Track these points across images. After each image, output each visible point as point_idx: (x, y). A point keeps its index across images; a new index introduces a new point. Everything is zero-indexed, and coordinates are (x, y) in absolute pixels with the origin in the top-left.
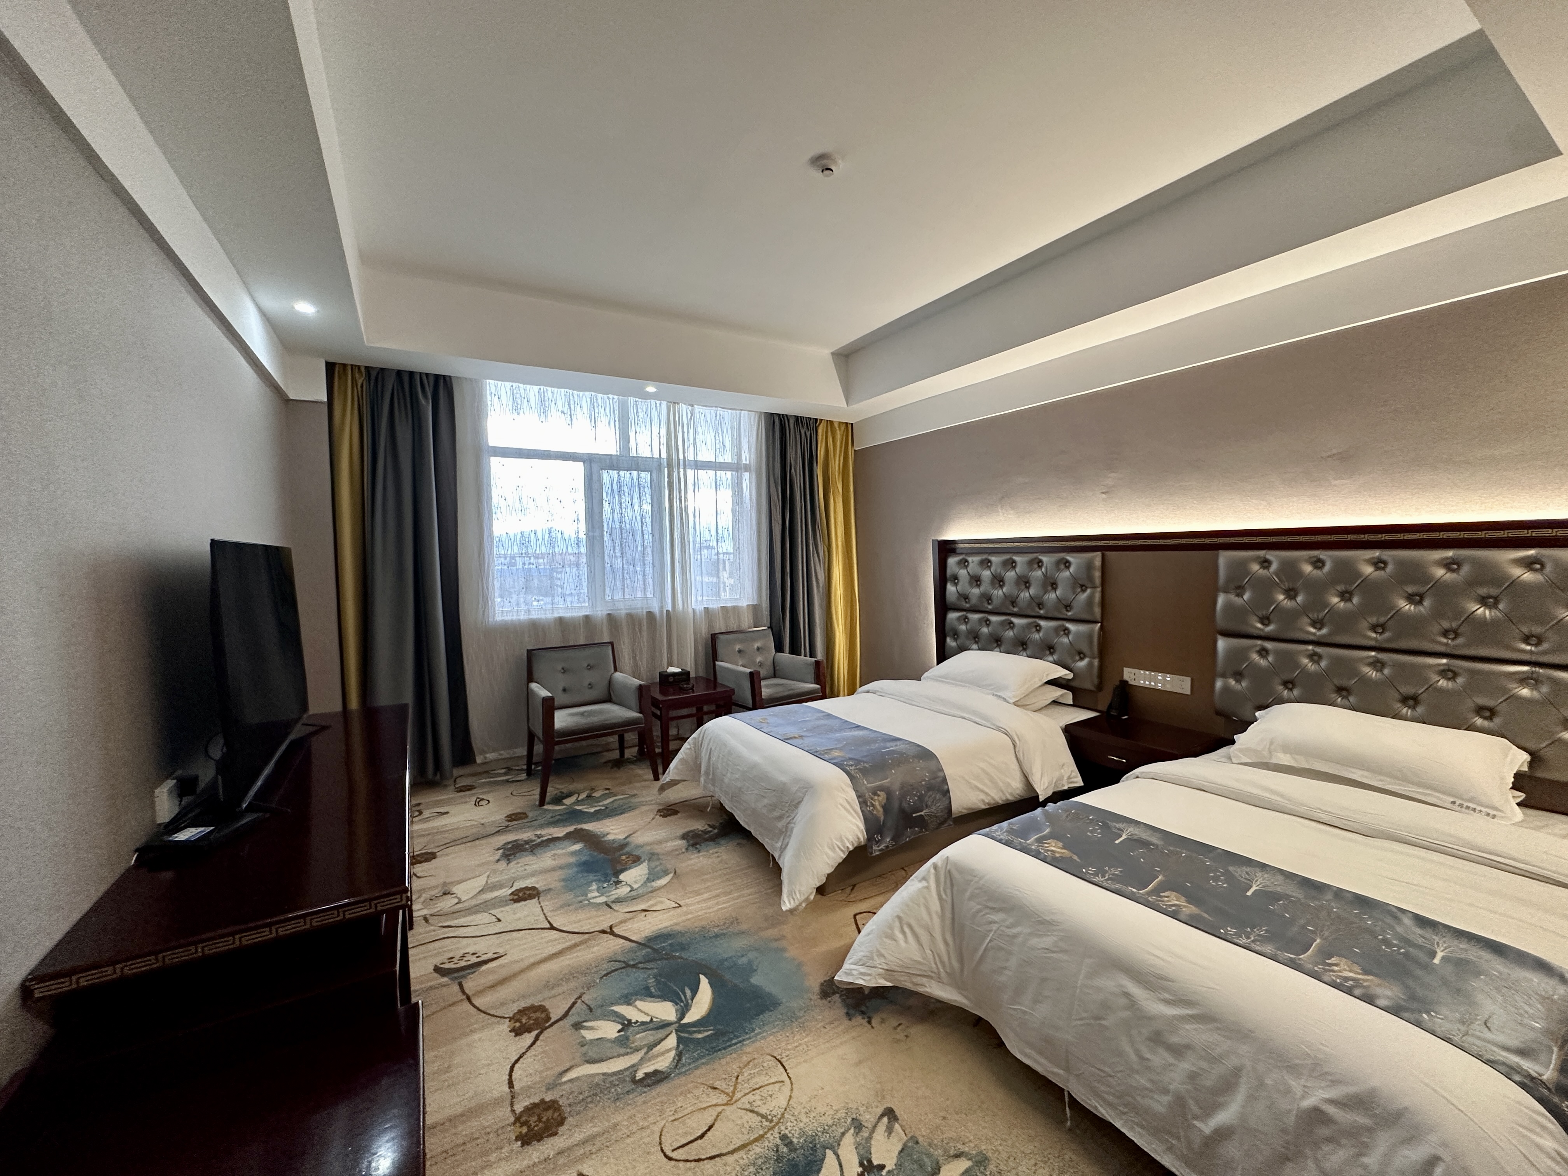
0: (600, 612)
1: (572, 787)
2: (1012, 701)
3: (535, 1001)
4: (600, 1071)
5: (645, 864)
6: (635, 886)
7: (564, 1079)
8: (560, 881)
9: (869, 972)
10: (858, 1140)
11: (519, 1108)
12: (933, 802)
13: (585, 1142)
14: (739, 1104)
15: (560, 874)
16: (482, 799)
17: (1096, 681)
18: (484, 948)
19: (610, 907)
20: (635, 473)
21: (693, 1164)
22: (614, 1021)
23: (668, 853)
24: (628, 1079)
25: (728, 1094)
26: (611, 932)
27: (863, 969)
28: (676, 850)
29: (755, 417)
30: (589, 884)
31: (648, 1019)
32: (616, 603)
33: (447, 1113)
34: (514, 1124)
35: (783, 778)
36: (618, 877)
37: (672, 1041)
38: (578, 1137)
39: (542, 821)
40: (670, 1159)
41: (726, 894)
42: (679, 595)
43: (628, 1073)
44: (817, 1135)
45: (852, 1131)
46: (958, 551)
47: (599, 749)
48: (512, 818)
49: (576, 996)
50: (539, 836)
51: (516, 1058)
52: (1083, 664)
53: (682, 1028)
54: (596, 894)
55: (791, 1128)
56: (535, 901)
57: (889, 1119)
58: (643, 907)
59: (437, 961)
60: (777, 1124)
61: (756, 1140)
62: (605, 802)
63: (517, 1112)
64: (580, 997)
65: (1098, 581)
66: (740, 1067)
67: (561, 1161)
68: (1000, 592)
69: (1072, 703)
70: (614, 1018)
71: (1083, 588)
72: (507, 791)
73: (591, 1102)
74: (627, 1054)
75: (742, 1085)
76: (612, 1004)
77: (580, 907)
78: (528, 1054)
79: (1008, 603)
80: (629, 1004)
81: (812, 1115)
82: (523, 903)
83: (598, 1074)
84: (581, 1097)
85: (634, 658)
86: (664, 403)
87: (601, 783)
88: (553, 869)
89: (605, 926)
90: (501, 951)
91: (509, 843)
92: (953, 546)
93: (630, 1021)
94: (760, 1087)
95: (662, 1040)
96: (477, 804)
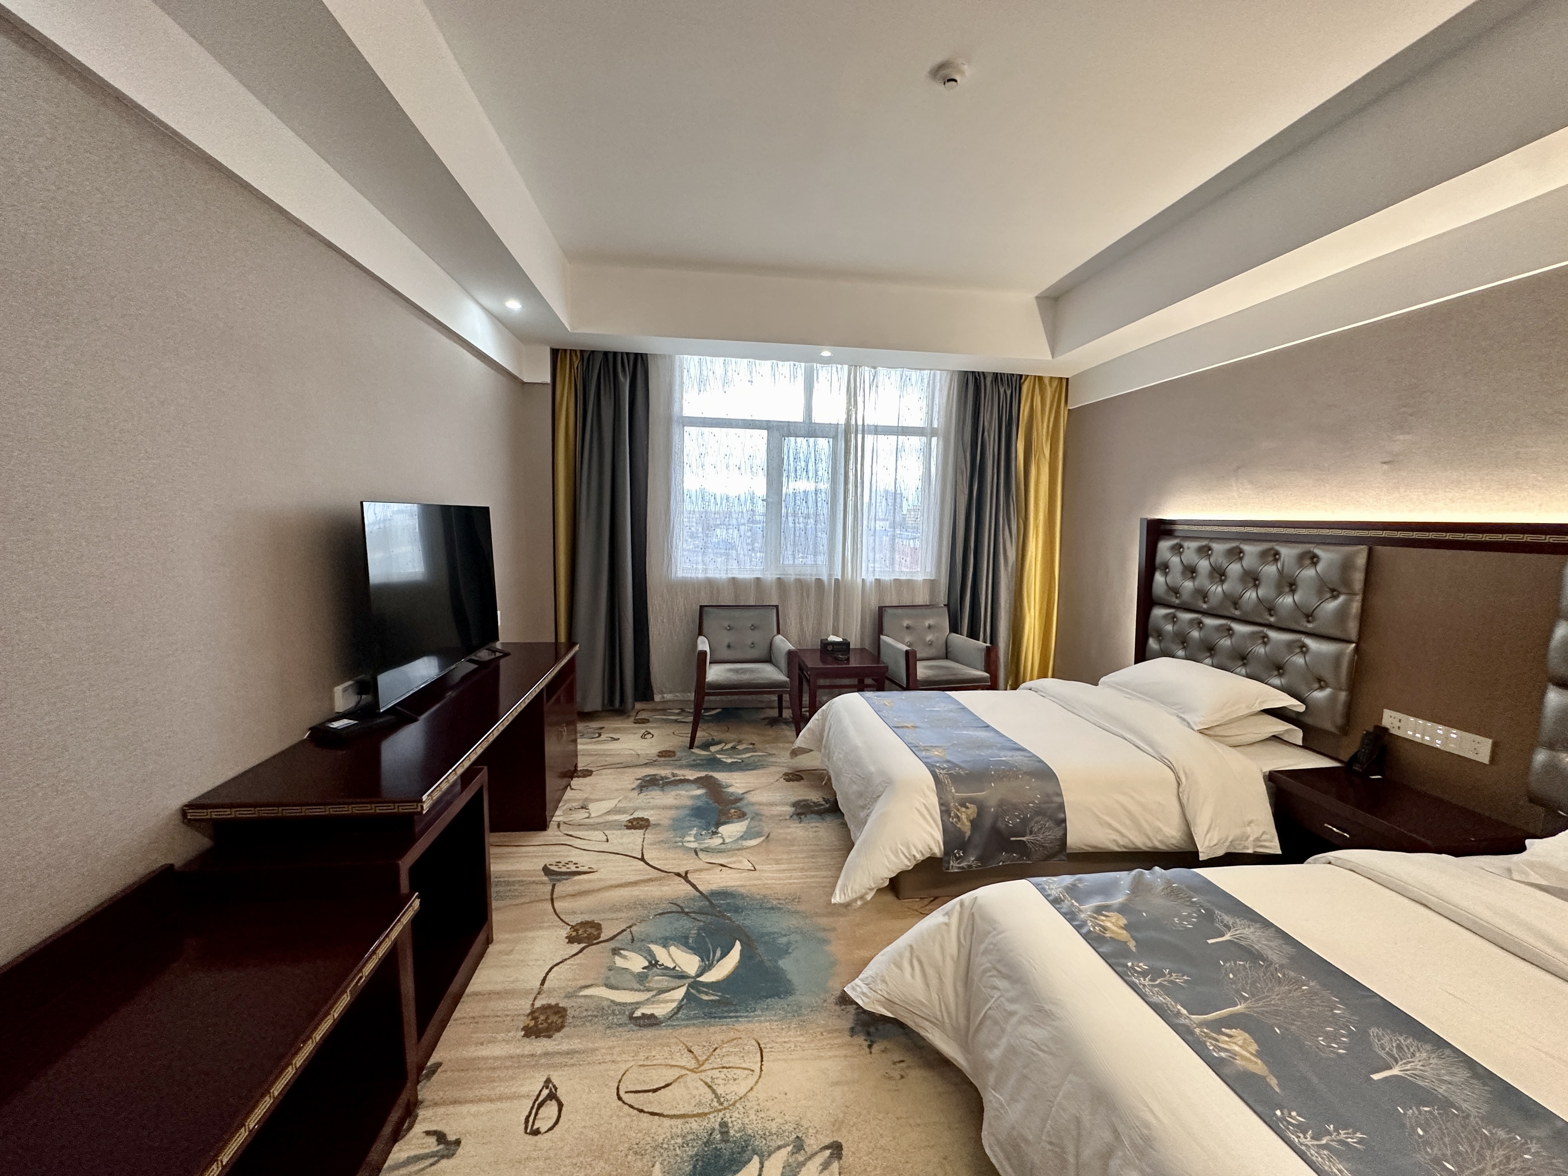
0: (770, 576)
1: (723, 736)
2: (1196, 728)
3: (596, 918)
4: (611, 998)
5: (746, 822)
6: (727, 841)
7: (582, 993)
8: (670, 819)
9: (870, 995)
10: (790, 1160)
11: (538, 1004)
12: (1041, 829)
13: (567, 1053)
14: (703, 1076)
15: (673, 813)
16: (649, 733)
17: (1339, 721)
18: (584, 860)
19: (697, 854)
20: (812, 440)
21: (636, 1112)
22: (645, 957)
23: (773, 817)
24: (627, 1013)
25: (697, 1060)
26: (685, 877)
27: (865, 989)
28: (780, 816)
29: (946, 377)
30: (691, 828)
31: (672, 966)
32: (786, 568)
33: (489, 987)
34: (528, 1015)
35: (872, 769)
36: (718, 828)
37: (680, 993)
38: (565, 1047)
39: (684, 762)
40: (620, 1098)
41: (802, 869)
42: (849, 564)
43: (630, 1008)
44: (754, 1136)
45: (789, 1148)
46: (1177, 534)
47: (763, 705)
48: (663, 754)
49: (627, 925)
50: (674, 775)
51: (558, 961)
52: (1320, 695)
53: (695, 985)
54: (692, 839)
55: (736, 1120)
56: (642, 831)
57: (831, 1154)
58: (722, 861)
59: (546, 861)
60: (725, 1109)
61: (698, 1115)
62: (744, 756)
63: (535, 1007)
64: (630, 927)
65: (1358, 585)
66: (723, 1041)
67: (543, 1061)
68: (1219, 589)
69: (1301, 744)
70: (645, 955)
71: (1334, 594)
72: (669, 729)
73: (590, 1021)
74: (639, 990)
75: (716, 1058)
76: (652, 942)
77: (674, 847)
78: (568, 962)
79: (1229, 603)
80: (665, 946)
81: (762, 1115)
82: (633, 831)
83: (608, 999)
84: (585, 1014)
85: (801, 623)
86: (846, 367)
87: (750, 736)
88: (670, 808)
89: (682, 871)
90: (595, 867)
91: (649, 775)
92: (1168, 527)
93: (657, 962)
94: (730, 1068)
95: (673, 989)
96: (643, 737)
